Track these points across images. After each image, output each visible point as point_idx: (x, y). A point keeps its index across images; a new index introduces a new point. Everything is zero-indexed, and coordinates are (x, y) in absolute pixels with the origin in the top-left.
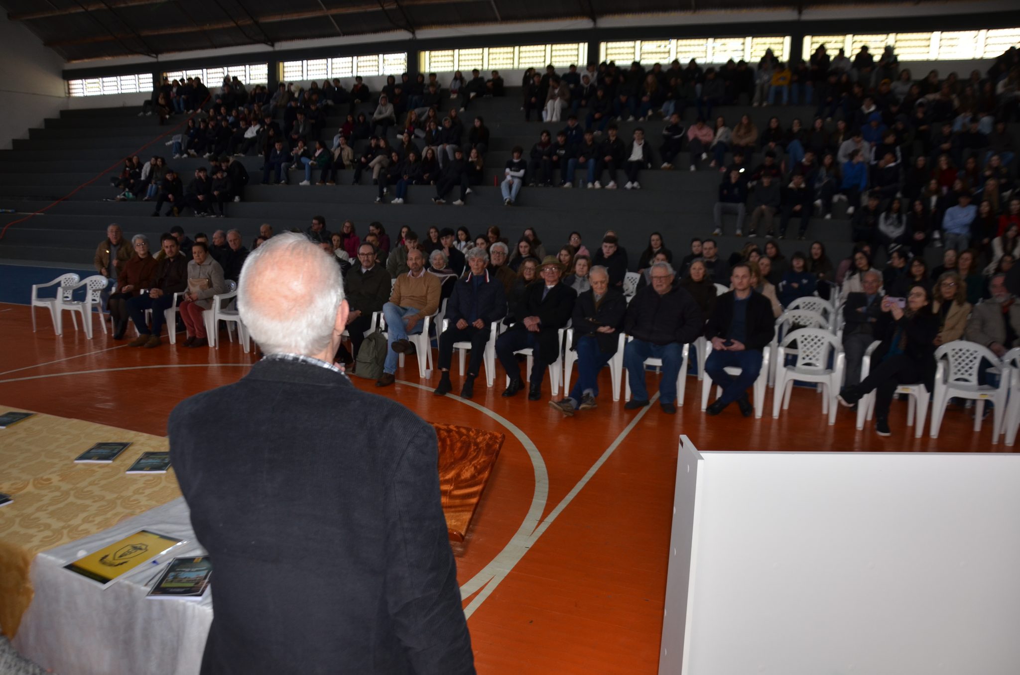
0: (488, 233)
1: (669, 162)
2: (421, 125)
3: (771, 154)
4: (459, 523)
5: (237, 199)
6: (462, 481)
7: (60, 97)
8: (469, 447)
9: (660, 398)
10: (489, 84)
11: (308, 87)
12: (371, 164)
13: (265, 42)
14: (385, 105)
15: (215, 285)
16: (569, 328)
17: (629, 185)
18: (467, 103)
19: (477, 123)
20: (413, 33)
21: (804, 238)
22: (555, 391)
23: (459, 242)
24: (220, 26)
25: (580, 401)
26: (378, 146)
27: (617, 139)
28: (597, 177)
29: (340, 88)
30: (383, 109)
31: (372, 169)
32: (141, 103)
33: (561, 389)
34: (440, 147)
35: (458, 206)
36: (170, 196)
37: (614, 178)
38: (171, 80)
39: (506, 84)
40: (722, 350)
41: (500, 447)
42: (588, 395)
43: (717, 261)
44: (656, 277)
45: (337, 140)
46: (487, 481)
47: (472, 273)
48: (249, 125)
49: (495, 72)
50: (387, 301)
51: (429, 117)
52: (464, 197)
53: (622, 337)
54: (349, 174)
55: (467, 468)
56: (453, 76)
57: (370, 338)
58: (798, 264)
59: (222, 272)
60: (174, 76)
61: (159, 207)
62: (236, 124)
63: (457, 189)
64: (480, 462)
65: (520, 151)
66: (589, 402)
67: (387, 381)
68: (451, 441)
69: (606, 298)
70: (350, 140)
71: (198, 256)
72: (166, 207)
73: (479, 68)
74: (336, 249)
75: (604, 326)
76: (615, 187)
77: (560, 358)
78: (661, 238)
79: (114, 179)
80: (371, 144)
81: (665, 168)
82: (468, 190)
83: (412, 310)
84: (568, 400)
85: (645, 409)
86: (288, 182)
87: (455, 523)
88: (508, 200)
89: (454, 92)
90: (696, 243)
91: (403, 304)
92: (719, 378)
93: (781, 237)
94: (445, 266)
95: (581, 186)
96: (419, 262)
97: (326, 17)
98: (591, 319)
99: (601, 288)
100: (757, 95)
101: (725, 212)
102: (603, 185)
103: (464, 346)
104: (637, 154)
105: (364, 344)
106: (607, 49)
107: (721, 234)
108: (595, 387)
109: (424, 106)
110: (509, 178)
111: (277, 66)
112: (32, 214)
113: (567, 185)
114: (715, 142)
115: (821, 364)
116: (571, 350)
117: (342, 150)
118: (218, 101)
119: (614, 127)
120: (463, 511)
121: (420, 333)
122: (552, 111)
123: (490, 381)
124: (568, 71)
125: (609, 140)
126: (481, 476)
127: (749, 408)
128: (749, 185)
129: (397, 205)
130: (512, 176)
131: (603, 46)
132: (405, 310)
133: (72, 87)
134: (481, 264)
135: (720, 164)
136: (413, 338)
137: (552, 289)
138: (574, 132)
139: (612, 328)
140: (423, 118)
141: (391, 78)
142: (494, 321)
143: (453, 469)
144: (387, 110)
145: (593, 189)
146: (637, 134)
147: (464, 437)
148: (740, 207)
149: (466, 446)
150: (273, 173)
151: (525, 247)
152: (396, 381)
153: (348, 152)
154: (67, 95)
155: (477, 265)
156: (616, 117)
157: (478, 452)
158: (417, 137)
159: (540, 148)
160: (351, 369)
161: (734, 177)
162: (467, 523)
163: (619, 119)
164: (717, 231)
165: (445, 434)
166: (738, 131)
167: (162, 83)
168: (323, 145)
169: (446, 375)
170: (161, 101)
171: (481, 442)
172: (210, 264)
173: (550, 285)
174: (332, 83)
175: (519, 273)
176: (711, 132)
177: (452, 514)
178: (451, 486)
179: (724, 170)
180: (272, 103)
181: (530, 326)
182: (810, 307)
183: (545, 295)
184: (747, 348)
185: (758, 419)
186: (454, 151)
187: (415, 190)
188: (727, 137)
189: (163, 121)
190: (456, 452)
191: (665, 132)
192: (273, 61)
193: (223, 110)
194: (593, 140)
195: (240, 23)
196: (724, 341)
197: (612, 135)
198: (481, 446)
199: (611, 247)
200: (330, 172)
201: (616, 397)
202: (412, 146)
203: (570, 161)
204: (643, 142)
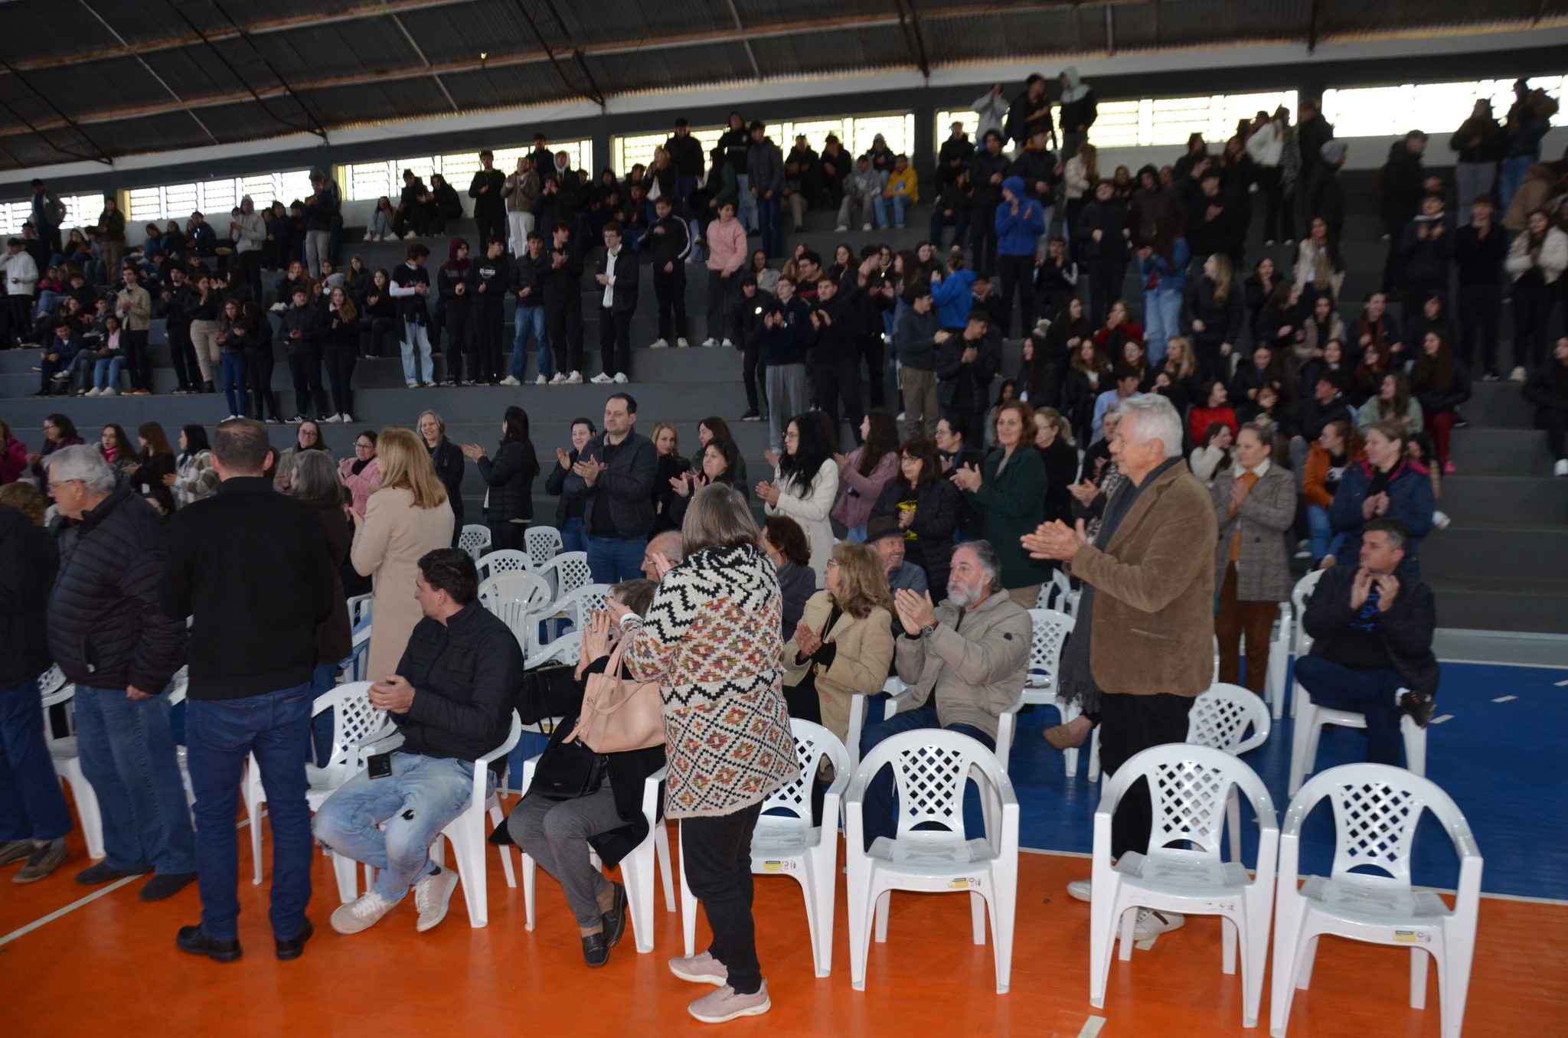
13: (97, 158)
20: (323, 135)
97: (184, 112)
106: (624, 147)
111: (119, 197)
113: (509, 380)
131: (618, 143)
192: (113, 189)
195: (39, 126)
200: (139, 373)
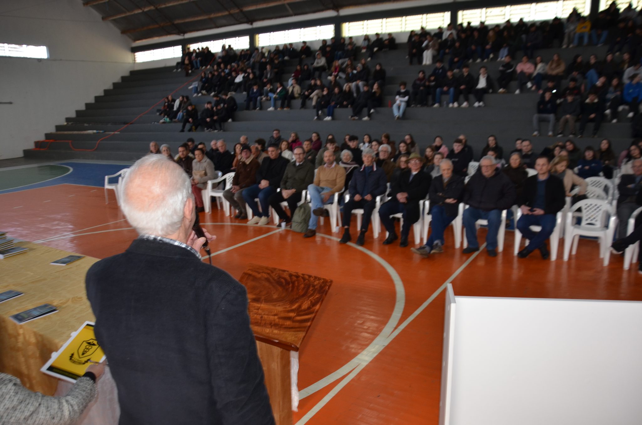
0: (381, 138)
1: (504, 88)
2: (343, 70)
3: (573, 80)
4: (296, 339)
5: (230, 120)
6: (301, 311)
7: (129, 63)
8: (309, 288)
9: (487, 246)
10: (386, 42)
11: (273, 50)
12: (311, 96)
13: (247, 23)
14: (320, 58)
15: (209, 174)
16: (428, 200)
17: (476, 104)
18: (372, 55)
19: (378, 67)
20: (338, 11)
21: (596, 136)
22: (417, 241)
23: (364, 143)
24: (220, 14)
25: (432, 248)
26: (315, 85)
27: (468, 75)
28: (455, 99)
29: (293, 49)
30: (319, 61)
31: (312, 99)
32: (174, 64)
33: (422, 239)
34: (354, 84)
35: (366, 121)
36: (190, 120)
37: (467, 100)
38: (191, 50)
39: (398, 41)
40: (527, 215)
41: (329, 288)
42: (437, 244)
43: (532, 154)
44: (484, 166)
45: (291, 81)
46: (317, 311)
47: (365, 166)
48: (237, 74)
49: (390, 34)
50: (312, 182)
51: (347, 65)
52: (369, 115)
53: (461, 206)
54: (297, 103)
55: (306, 302)
56: (363, 39)
57: (301, 207)
58: (589, 155)
59: (213, 166)
60: (193, 47)
61: (184, 126)
62: (230, 74)
63: (365, 110)
64: (315, 298)
65: (404, 84)
66: (437, 249)
67: (311, 234)
68: (298, 283)
69: (452, 181)
70: (299, 81)
71: (198, 157)
72: (188, 126)
73: (379, 32)
74: (285, 150)
75: (450, 198)
76: (468, 106)
77: (420, 220)
78: (495, 139)
79: (158, 111)
80: (311, 84)
81: (500, 93)
82: (372, 111)
83: (327, 188)
84: (424, 248)
85: (476, 254)
86: (261, 109)
87: (294, 339)
88: (397, 116)
89: (364, 48)
90: (519, 142)
91: (322, 185)
92: (526, 234)
93: (579, 136)
94: (350, 160)
95: (445, 105)
96: (331, 158)
97: (284, 5)
98: (441, 194)
99: (448, 173)
100: (566, 40)
101: (541, 121)
102: (460, 105)
103: (359, 212)
104: (482, 84)
105: (297, 211)
106: (463, 15)
107: (538, 135)
108: (442, 239)
109: (345, 58)
110: (398, 102)
111: (255, 37)
112: (113, 133)
113: (436, 105)
114: (535, 74)
115: (598, 224)
116: (428, 214)
117: (294, 87)
118: (220, 60)
119: (467, 66)
120: (300, 331)
121: (332, 203)
122: (427, 57)
123: (376, 234)
124: (437, 31)
125: (463, 74)
126: (314, 308)
127: (546, 254)
128: (558, 101)
129: (327, 121)
130: (401, 101)
131: (460, 14)
132: (323, 189)
133: (136, 57)
134: (370, 159)
135: (538, 88)
136: (328, 207)
137: (416, 175)
138: (441, 71)
139: (455, 199)
140: (345, 65)
141: (324, 41)
142: (379, 195)
143: (297, 302)
144: (321, 62)
145: (453, 108)
146: (482, 70)
147: (307, 281)
148: (551, 117)
149: (308, 286)
150: (252, 103)
151: (404, 147)
152: (317, 234)
153: (297, 89)
154: (134, 61)
155: (368, 159)
156: (469, 59)
157: (314, 291)
158: (340, 78)
159: (418, 82)
160: (289, 226)
161: (547, 96)
162: (301, 339)
163: (471, 61)
164: (536, 133)
165: (295, 278)
166: (551, 65)
167: (187, 51)
168: (282, 85)
169: (347, 230)
170: (187, 62)
171: (317, 285)
172: (205, 161)
173: (415, 172)
174: (289, 47)
175: (397, 165)
176: (533, 67)
177: (293, 333)
178: (295, 313)
179: (541, 92)
180: (252, 60)
181: (401, 198)
182: (595, 184)
183: (411, 178)
184: (546, 213)
185: (553, 262)
186: (364, 85)
187: (339, 111)
188: (543, 70)
189: (187, 75)
190: (300, 291)
191: (501, 68)
192: (252, 34)
193: (222, 66)
194: (453, 75)
195: (232, 11)
196: (529, 208)
197: (465, 71)
198: (316, 287)
199: (459, 146)
200: (286, 102)
201: (458, 245)
202: (337, 84)
203: (438, 90)
204: (486, 75)
